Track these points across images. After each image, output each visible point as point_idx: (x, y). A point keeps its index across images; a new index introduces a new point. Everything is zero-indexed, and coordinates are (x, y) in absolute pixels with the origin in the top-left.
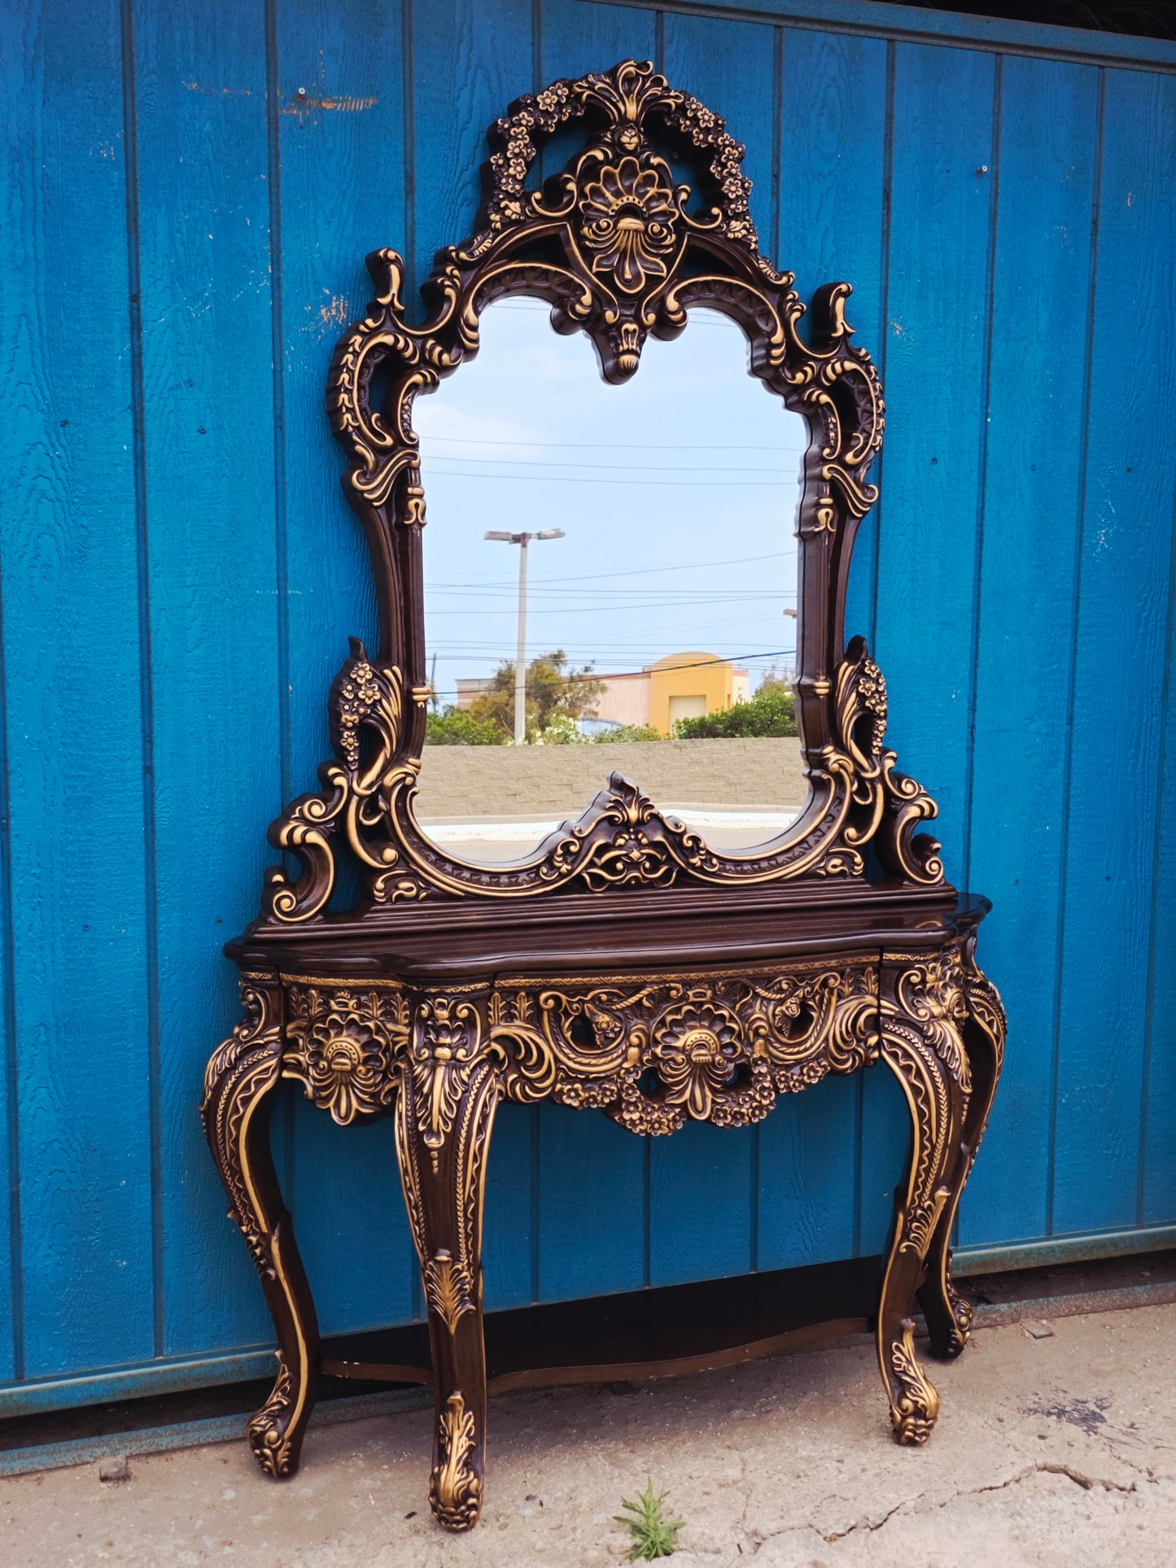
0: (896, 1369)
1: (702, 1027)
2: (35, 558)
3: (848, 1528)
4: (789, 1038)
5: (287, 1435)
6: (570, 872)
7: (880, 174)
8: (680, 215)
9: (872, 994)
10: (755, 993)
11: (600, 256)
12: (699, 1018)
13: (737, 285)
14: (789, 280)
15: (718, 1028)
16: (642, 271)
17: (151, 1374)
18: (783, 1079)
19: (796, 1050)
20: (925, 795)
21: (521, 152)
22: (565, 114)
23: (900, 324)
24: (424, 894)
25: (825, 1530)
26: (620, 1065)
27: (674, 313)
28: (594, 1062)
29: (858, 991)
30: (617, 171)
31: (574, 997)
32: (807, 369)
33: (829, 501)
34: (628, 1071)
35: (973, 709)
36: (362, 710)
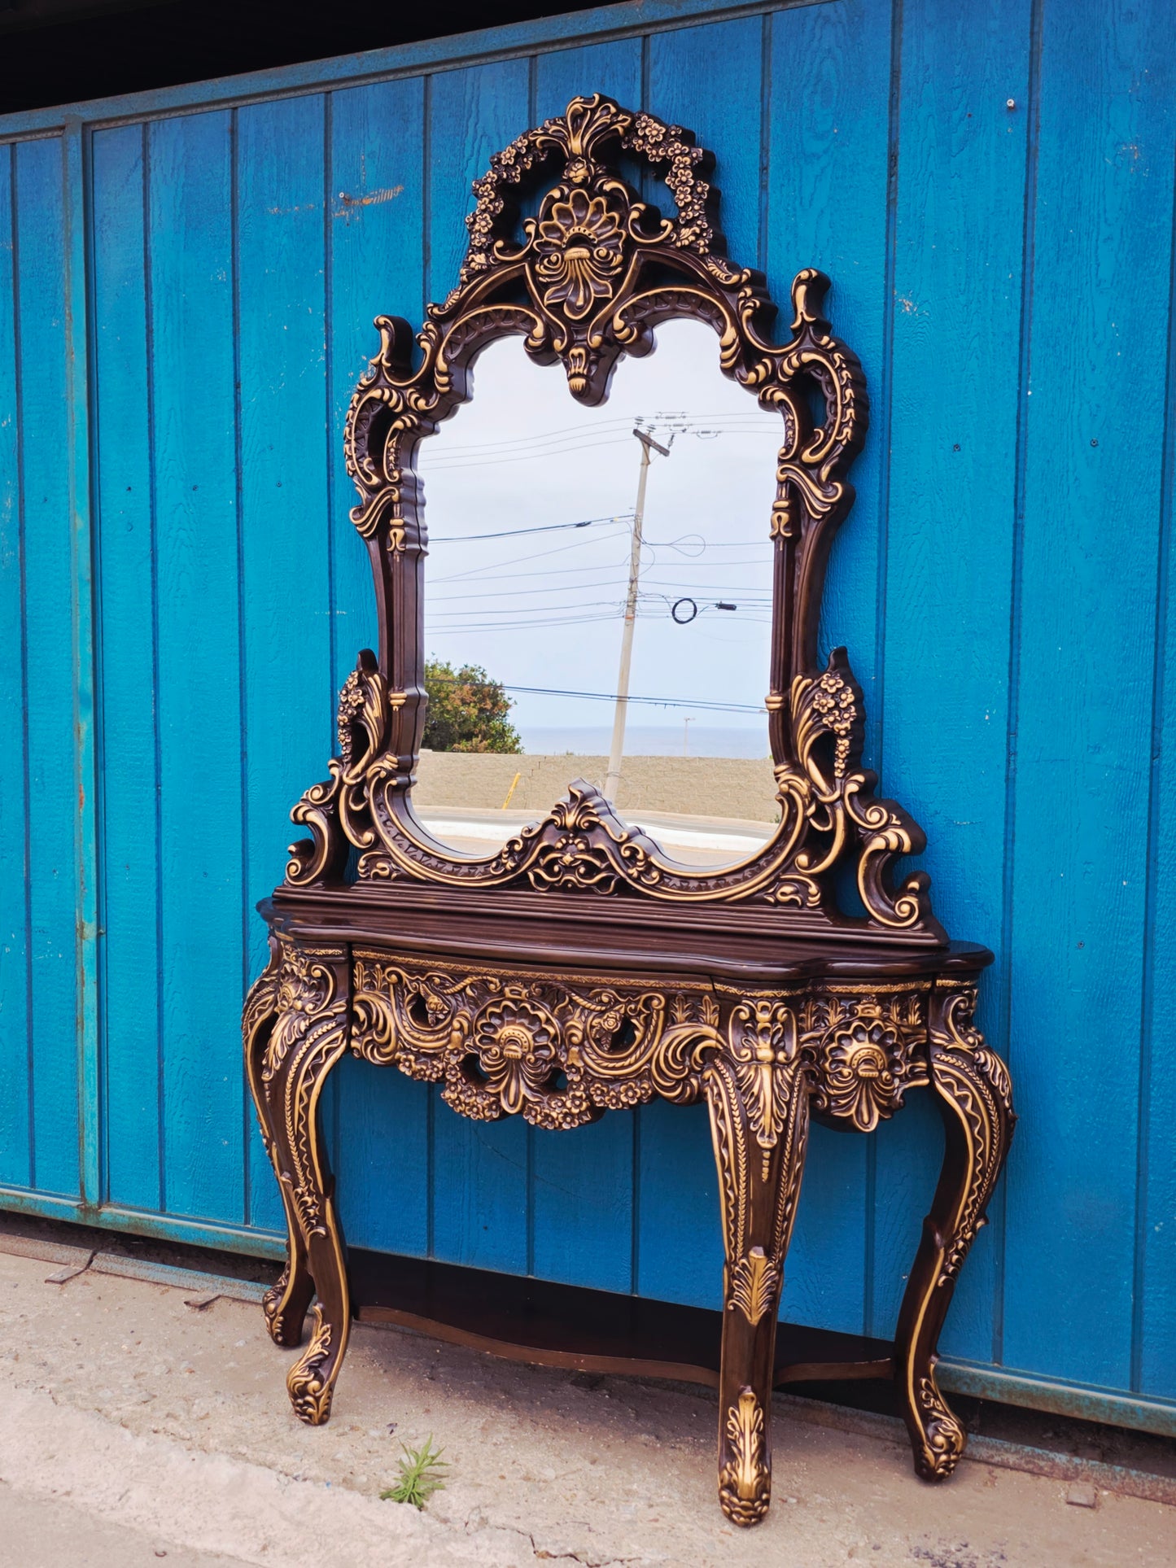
0: (729, 1436)
1: (522, 1024)
2: (177, 590)
3: (563, 1553)
4: (609, 1052)
5: (280, 1310)
6: (514, 870)
7: (884, 139)
8: (628, 235)
9: (712, 1025)
10: (571, 1000)
11: (553, 289)
12: (514, 1014)
13: (687, 292)
14: (741, 278)
15: (536, 1028)
16: (593, 295)
17: (237, 1236)
18: (599, 1092)
19: (611, 1065)
20: (895, 826)
21: (487, 208)
22: (527, 163)
23: (910, 299)
24: (394, 875)
25: (540, 1544)
26: (445, 1045)
27: (621, 331)
28: (422, 1037)
29: (694, 1017)
30: (570, 206)
31: (413, 975)
32: (760, 368)
33: (785, 504)
34: (451, 1052)
35: (1012, 732)
36: (350, 711)
